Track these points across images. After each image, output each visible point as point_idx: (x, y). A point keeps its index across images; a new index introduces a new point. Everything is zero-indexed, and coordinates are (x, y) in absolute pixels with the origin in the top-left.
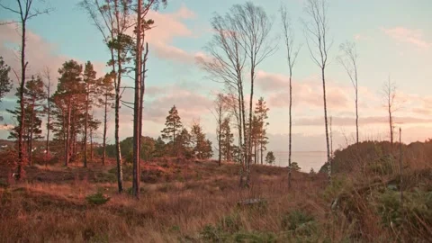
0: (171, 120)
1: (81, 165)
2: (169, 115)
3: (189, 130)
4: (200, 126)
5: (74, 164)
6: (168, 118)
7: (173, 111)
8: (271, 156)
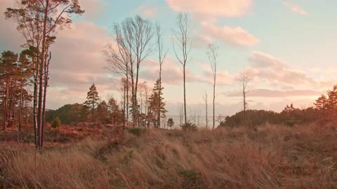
0: (91, 94)
1: (17, 129)
2: (89, 91)
3: (107, 102)
4: (115, 99)
5: (10, 129)
6: (88, 93)
7: (93, 88)
8: (171, 121)
